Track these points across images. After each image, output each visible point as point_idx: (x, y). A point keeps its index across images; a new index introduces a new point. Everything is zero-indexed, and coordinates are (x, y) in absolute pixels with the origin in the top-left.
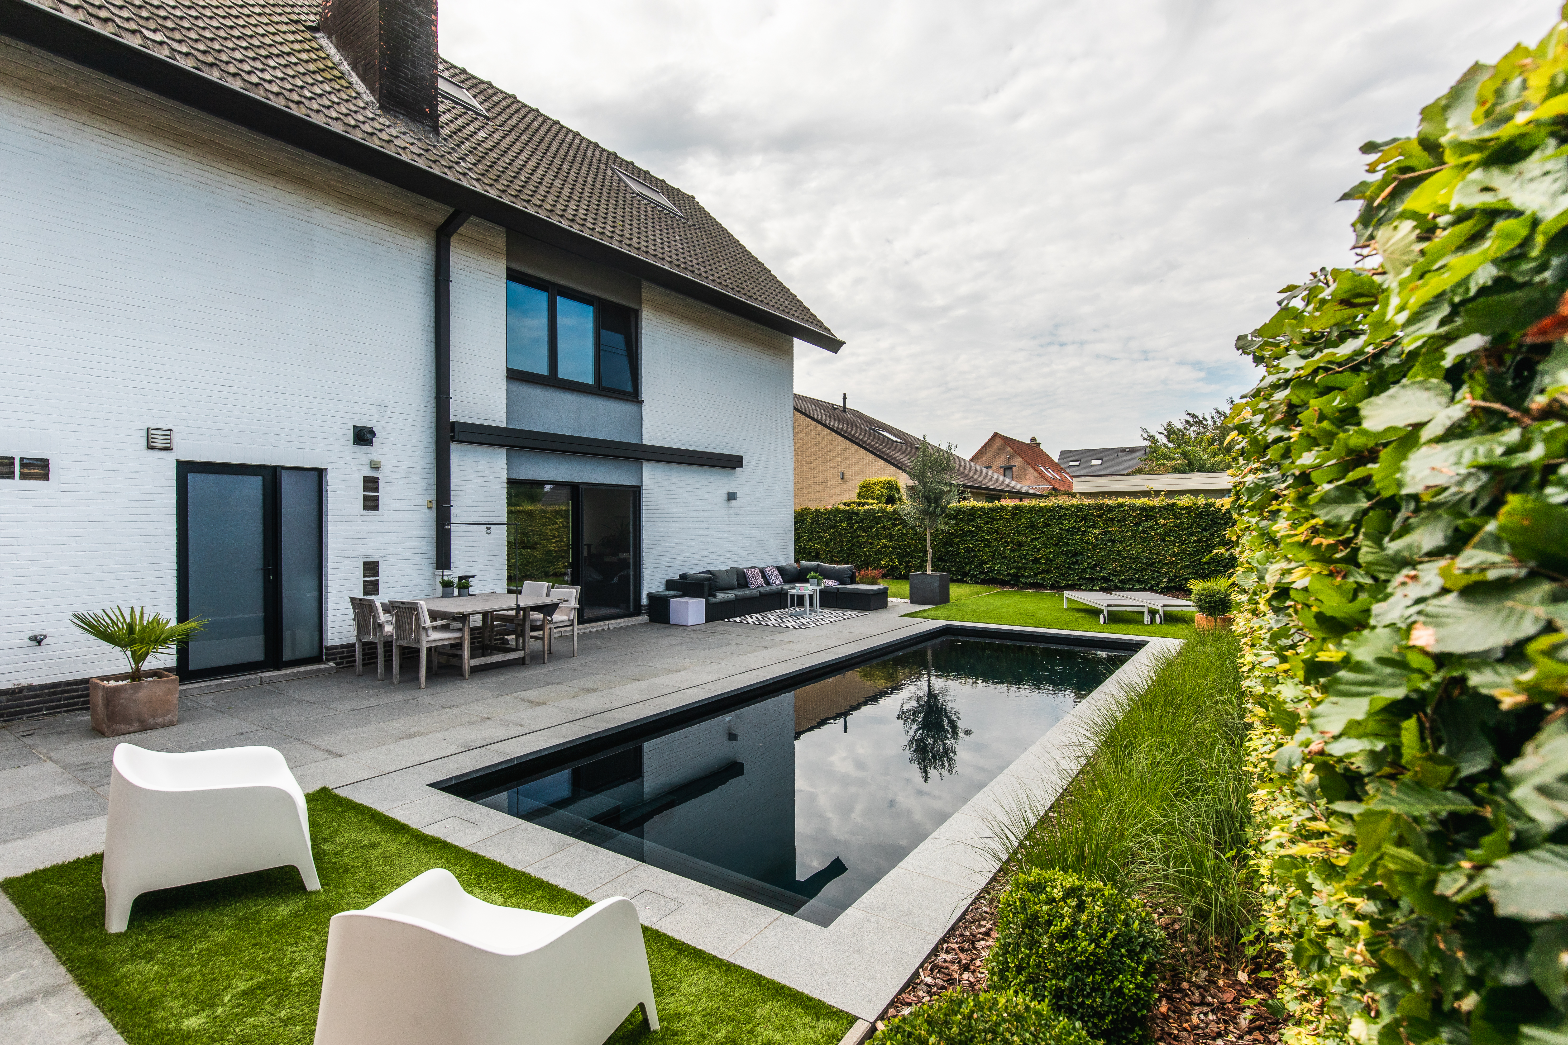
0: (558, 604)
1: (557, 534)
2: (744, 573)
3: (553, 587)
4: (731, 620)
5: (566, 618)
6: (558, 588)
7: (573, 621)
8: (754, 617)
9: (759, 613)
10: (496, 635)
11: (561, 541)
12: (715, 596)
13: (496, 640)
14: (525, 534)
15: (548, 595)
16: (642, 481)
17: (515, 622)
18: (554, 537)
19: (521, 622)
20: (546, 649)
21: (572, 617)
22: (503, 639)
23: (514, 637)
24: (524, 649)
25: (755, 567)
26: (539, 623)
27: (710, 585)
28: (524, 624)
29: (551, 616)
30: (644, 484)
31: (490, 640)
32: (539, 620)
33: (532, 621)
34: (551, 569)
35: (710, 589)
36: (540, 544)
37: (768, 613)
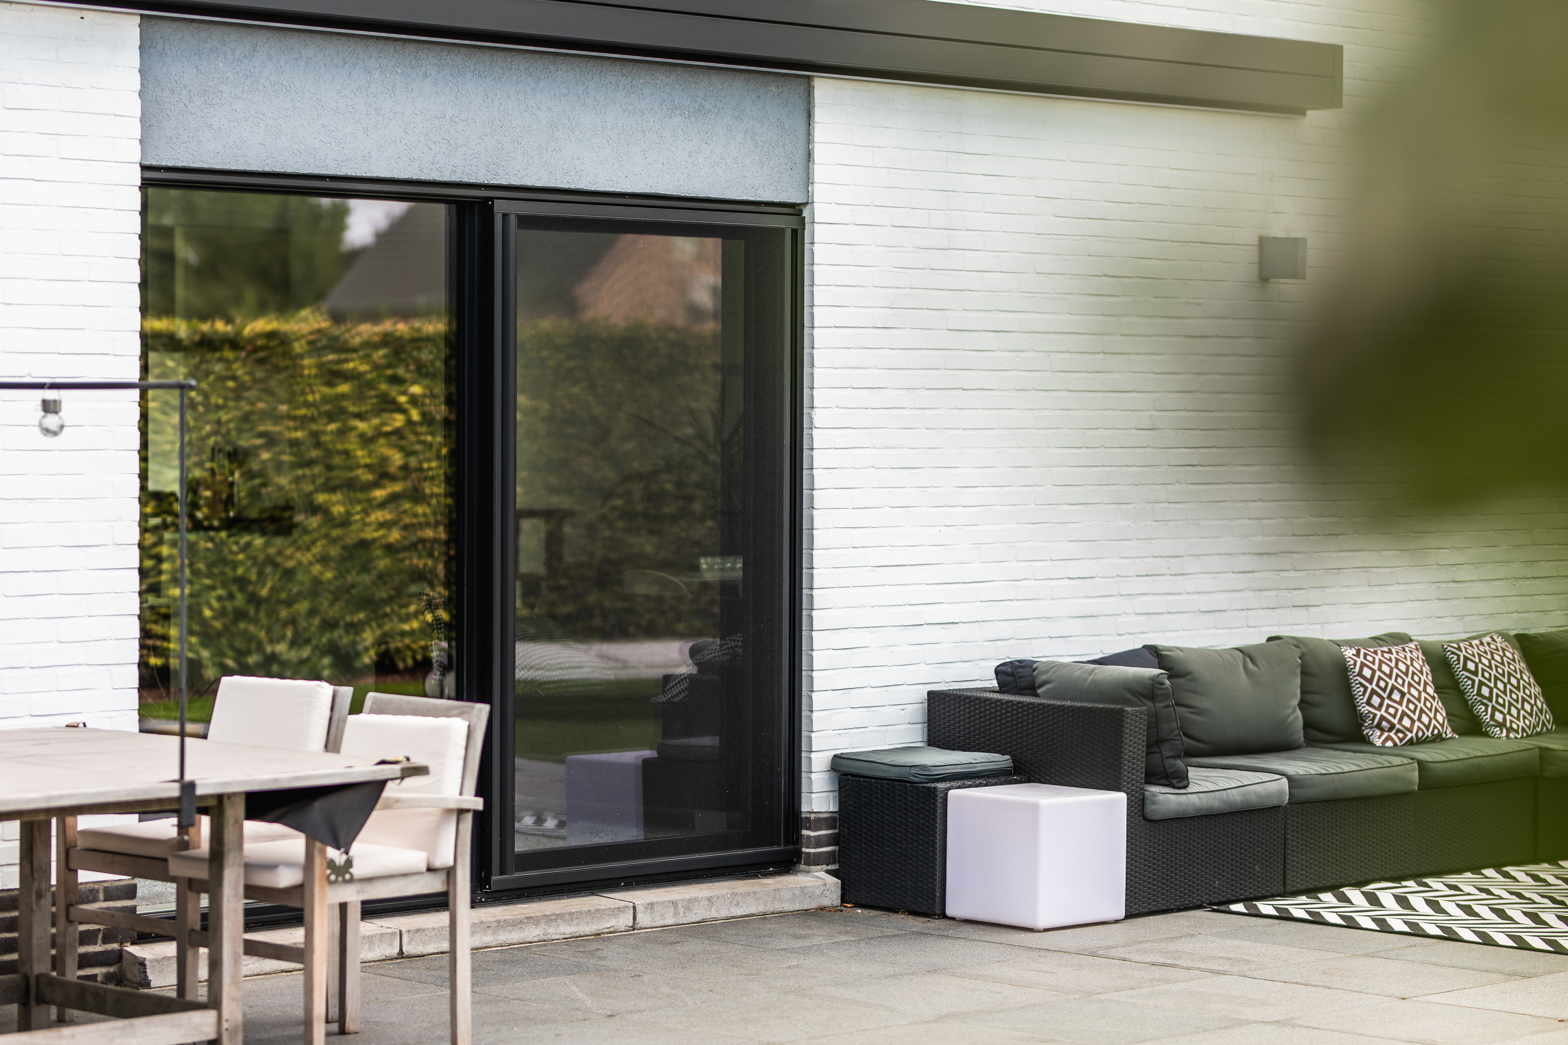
0: (381, 784)
1: (397, 458)
2: (1342, 669)
3: (356, 707)
4: (1265, 908)
5: (417, 859)
6: (379, 710)
7: (450, 873)
8: (1387, 898)
9: (1418, 876)
10: (87, 938)
11: (416, 496)
12: (1178, 780)
13: (85, 961)
14: (237, 456)
15: (332, 744)
16: (808, 180)
17: (175, 868)
18: (383, 476)
19: (202, 873)
20: (319, 1009)
21: (445, 858)
22: (119, 957)
23: (170, 949)
24: (214, 1003)
25: (1401, 639)
26: (286, 878)
27: (1154, 721)
28: (213, 886)
29: (343, 842)
30: (820, 193)
31: (57, 963)
32: (290, 864)
33: (249, 867)
34: (368, 637)
35: (1154, 743)
36: (314, 509)
37: (1466, 881)
